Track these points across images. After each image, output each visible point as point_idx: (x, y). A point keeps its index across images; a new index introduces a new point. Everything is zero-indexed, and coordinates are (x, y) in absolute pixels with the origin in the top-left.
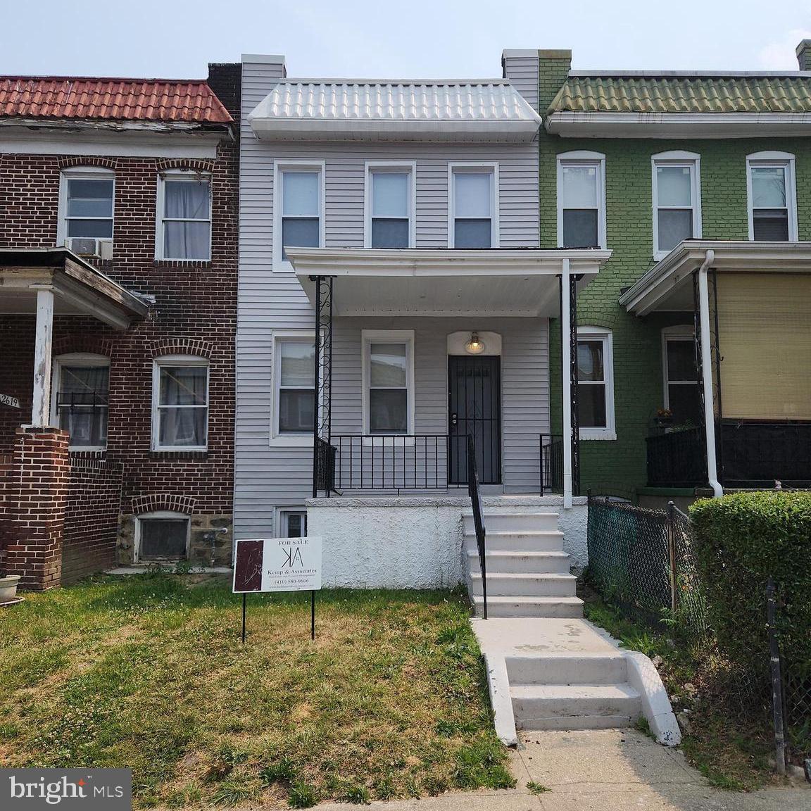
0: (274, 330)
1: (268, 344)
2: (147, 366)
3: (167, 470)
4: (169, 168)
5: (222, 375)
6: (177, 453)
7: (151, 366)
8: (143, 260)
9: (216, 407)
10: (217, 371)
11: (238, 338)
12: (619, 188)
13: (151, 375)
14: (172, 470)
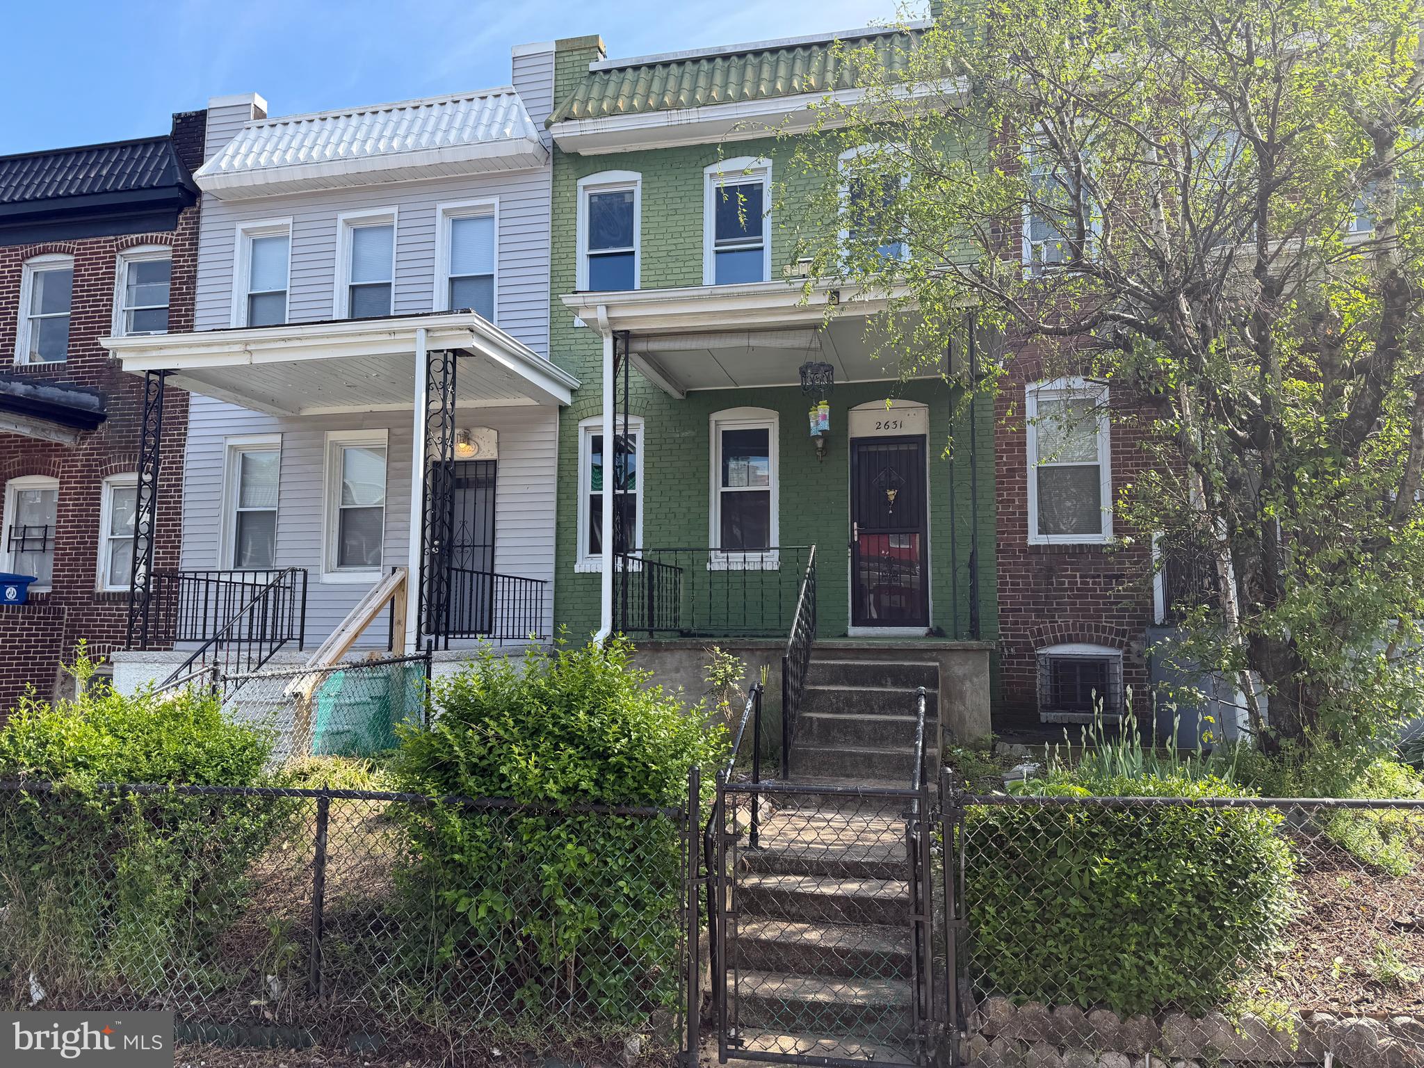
0: (226, 436)
1: (219, 456)
2: (95, 488)
3: (110, 615)
4: (128, 247)
5: (172, 497)
6: (119, 594)
7: (99, 488)
8: (96, 361)
9: (163, 536)
10: (166, 491)
11: (187, 449)
12: (659, 219)
13: (99, 499)
14: (114, 615)
